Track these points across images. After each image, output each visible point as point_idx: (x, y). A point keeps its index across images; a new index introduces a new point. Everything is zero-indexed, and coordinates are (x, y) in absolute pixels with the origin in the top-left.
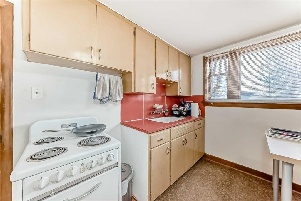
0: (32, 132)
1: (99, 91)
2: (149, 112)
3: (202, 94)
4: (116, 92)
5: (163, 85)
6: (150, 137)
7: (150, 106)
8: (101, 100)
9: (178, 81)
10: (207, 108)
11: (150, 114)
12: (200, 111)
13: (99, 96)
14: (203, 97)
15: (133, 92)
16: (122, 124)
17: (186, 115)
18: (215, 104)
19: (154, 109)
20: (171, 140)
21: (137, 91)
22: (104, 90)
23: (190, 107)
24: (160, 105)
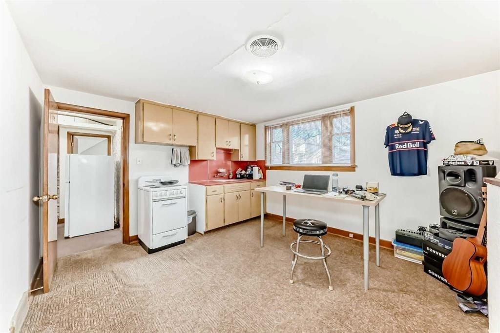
0: (140, 182)
1: (174, 159)
2: (213, 175)
3: (264, 159)
4: (185, 160)
5: (228, 153)
6: (207, 188)
7: (214, 170)
8: (175, 165)
9: (239, 149)
10: (268, 172)
11: (214, 176)
12: (262, 174)
13: (174, 163)
14: (264, 162)
15: (197, 159)
16: (189, 183)
17: (247, 178)
18: (272, 168)
19: (218, 172)
20: (224, 193)
21: (199, 159)
22: (177, 158)
23: (252, 170)
24: (223, 168)
